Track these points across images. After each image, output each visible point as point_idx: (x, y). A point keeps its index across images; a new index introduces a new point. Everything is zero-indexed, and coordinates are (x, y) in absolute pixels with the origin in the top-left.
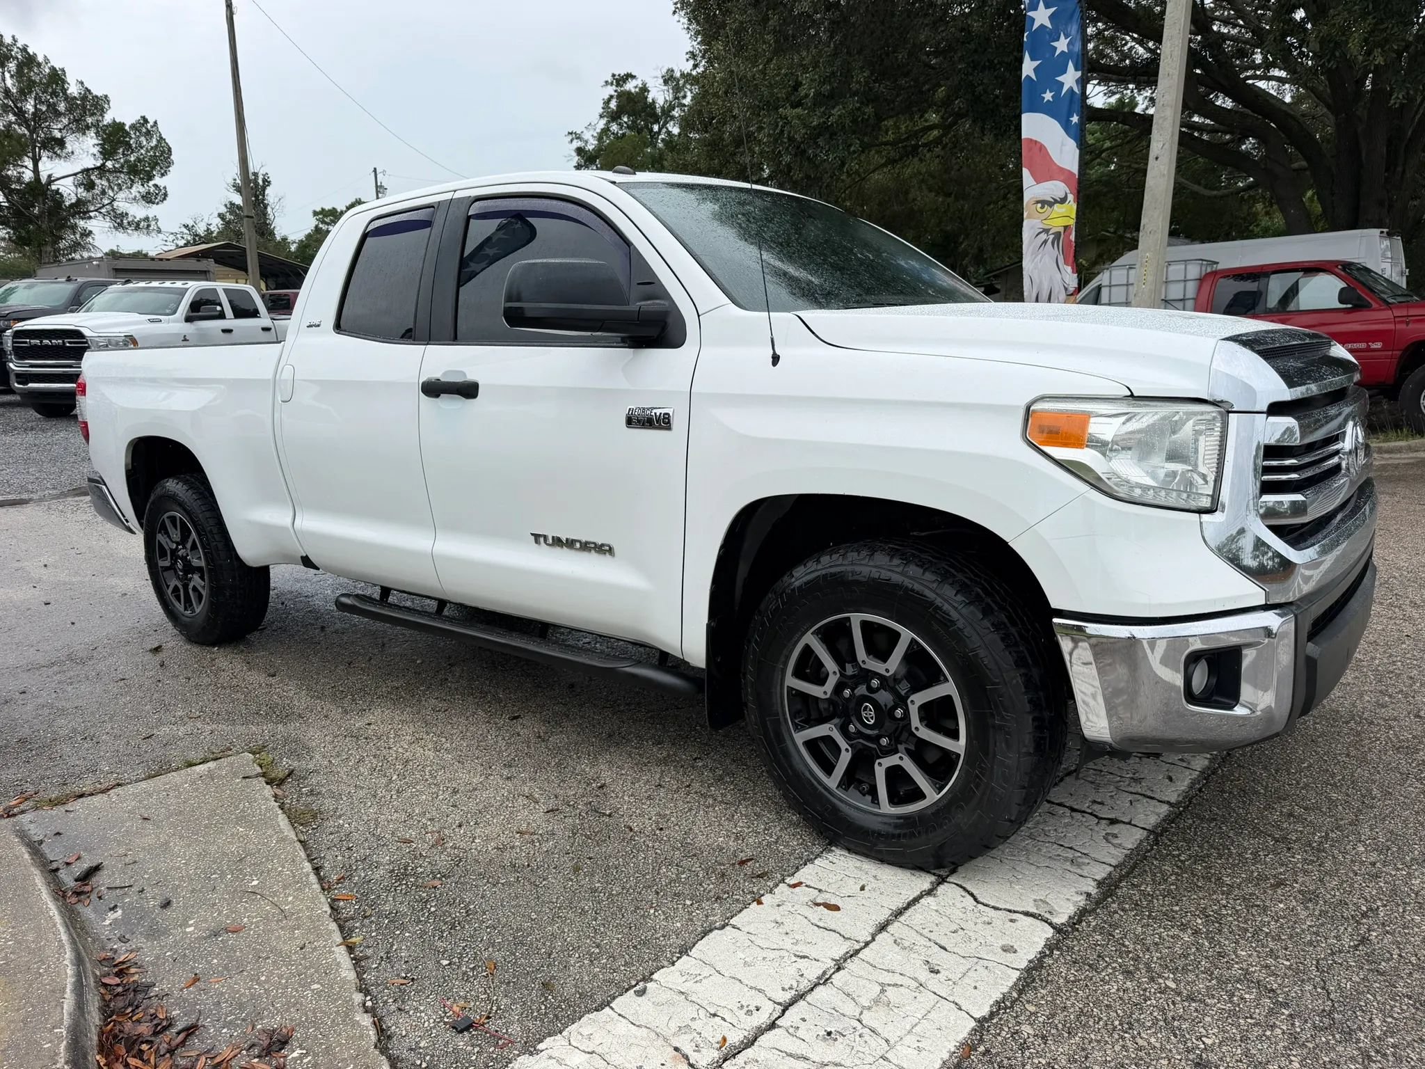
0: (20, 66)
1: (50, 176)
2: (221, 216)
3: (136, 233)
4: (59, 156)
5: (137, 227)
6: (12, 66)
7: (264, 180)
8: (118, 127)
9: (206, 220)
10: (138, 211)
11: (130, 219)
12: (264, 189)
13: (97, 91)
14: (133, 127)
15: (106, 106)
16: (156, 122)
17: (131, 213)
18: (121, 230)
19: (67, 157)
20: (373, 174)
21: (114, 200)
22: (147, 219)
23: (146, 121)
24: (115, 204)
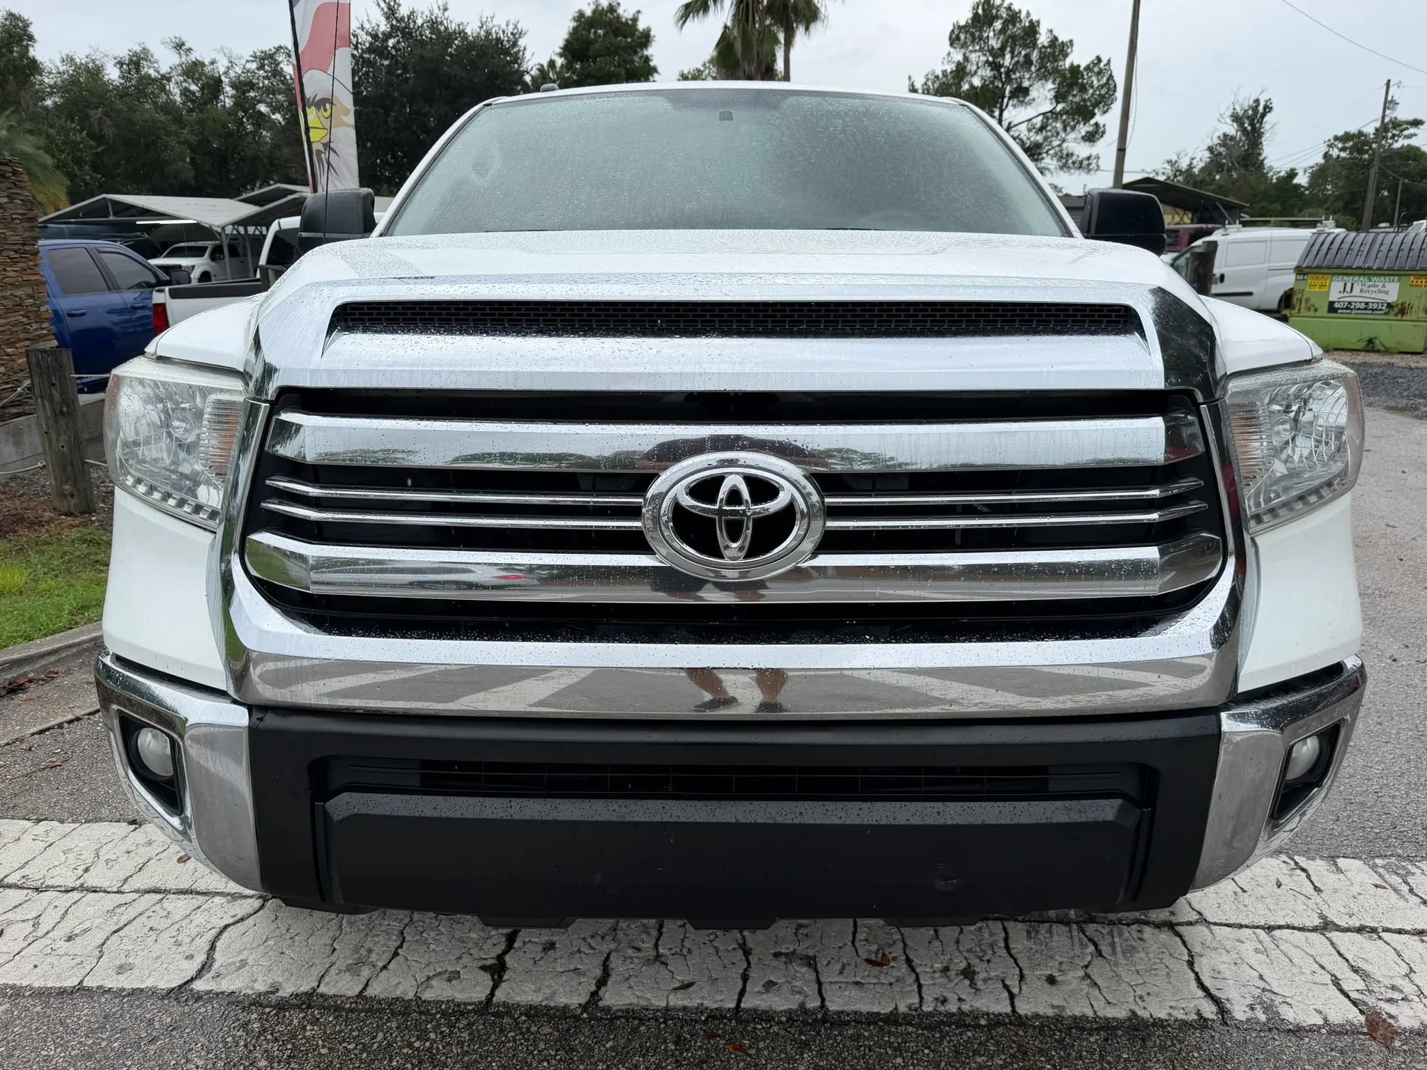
0: (1006, 23)
1: (1010, 123)
2: (1210, 149)
3: (1077, 172)
4: (1022, 102)
5: (1080, 167)
6: (998, 25)
7: (1266, 107)
8: (1075, 70)
9: (1190, 155)
10: (1081, 150)
11: (1074, 158)
12: (1263, 115)
13: (1063, 38)
14: (1088, 68)
15: (1069, 50)
16: (1109, 61)
17: (1076, 152)
18: (1065, 169)
19: (1029, 103)
20: (1385, 88)
21: (1064, 141)
22: (1089, 158)
23: (1099, 59)
24: (1065, 145)
